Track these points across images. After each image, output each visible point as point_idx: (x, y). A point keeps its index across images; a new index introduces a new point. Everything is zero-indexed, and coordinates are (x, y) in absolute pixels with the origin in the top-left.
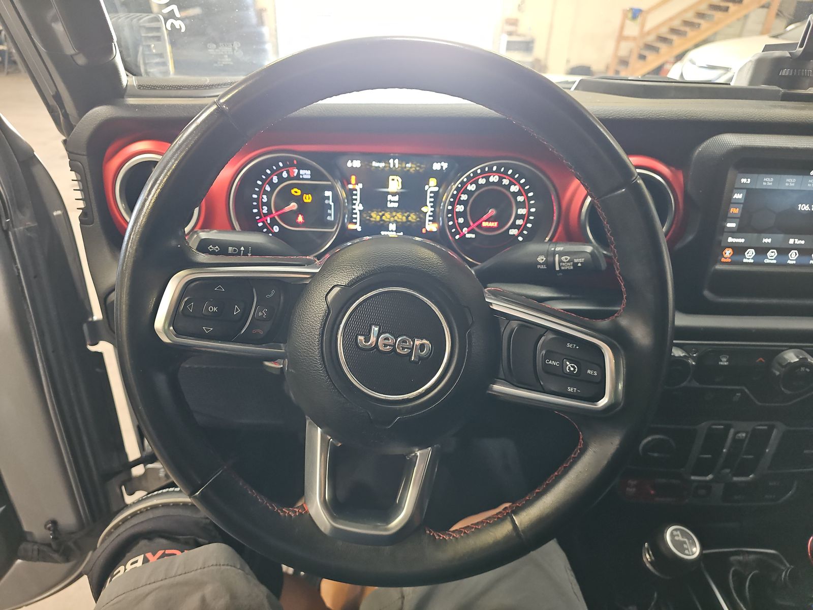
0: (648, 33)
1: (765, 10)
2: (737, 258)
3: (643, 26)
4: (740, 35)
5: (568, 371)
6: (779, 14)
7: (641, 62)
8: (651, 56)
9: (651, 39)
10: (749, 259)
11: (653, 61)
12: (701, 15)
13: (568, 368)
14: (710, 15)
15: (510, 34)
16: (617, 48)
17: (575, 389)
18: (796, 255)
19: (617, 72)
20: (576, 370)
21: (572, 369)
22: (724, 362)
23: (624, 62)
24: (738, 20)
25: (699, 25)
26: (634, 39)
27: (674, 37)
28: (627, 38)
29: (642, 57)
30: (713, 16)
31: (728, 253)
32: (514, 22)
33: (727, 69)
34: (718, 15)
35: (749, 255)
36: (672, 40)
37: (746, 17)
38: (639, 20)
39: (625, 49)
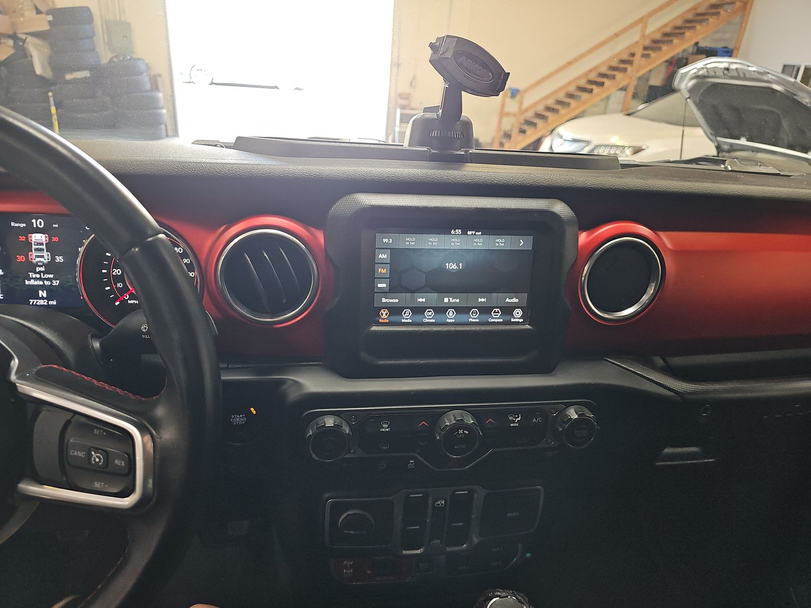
0: (527, 110)
1: (623, 93)
2: (395, 318)
3: (521, 103)
4: (604, 113)
5: (93, 462)
6: (635, 96)
7: (522, 135)
8: (530, 130)
9: (529, 115)
10: (407, 319)
11: (531, 136)
12: (570, 96)
13: (93, 459)
14: (577, 96)
15: (403, 107)
16: (500, 123)
17: (103, 483)
18: (453, 313)
19: (502, 144)
20: (102, 461)
21: (97, 460)
22: (385, 428)
23: (508, 136)
24: (602, 100)
25: (569, 104)
26: (515, 115)
27: (549, 114)
28: (508, 114)
29: (523, 132)
30: (580, 97)
31: (384, 313)
32: (406, 97)
33: (588, 143)
34: (585, 96)
35: (406, 315)
36: (547, 117)
37: (608, 98)
38: (518, 98)
39: (508, 124)
